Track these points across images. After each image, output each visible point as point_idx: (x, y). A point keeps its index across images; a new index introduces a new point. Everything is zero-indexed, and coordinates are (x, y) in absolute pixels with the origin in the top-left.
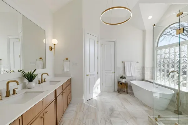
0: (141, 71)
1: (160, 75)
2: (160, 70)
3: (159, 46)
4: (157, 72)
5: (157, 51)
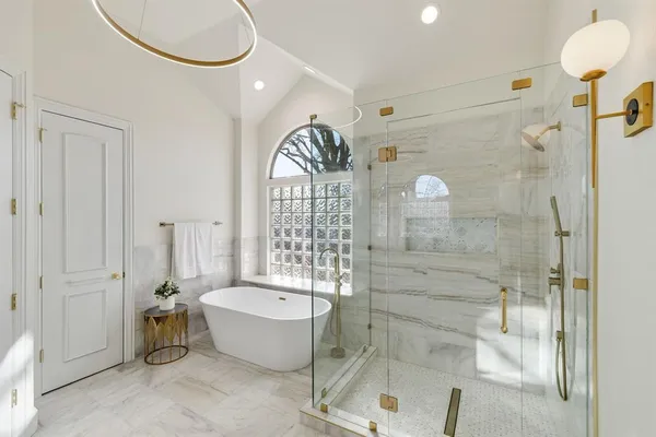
0: (227, 251)
1: (278, 257)
2: (278, 246)
3: (274, 176)
4: (272, 251)
5: (272, 189)
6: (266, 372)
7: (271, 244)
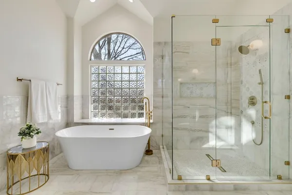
0: (64, 104)
4: (92, 104)
6: (121, 172)
7: (91, 100)
